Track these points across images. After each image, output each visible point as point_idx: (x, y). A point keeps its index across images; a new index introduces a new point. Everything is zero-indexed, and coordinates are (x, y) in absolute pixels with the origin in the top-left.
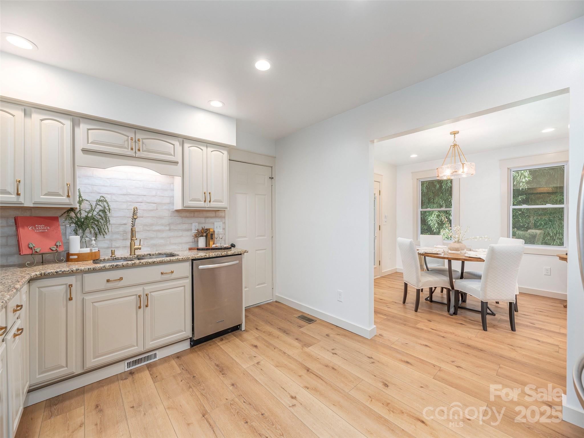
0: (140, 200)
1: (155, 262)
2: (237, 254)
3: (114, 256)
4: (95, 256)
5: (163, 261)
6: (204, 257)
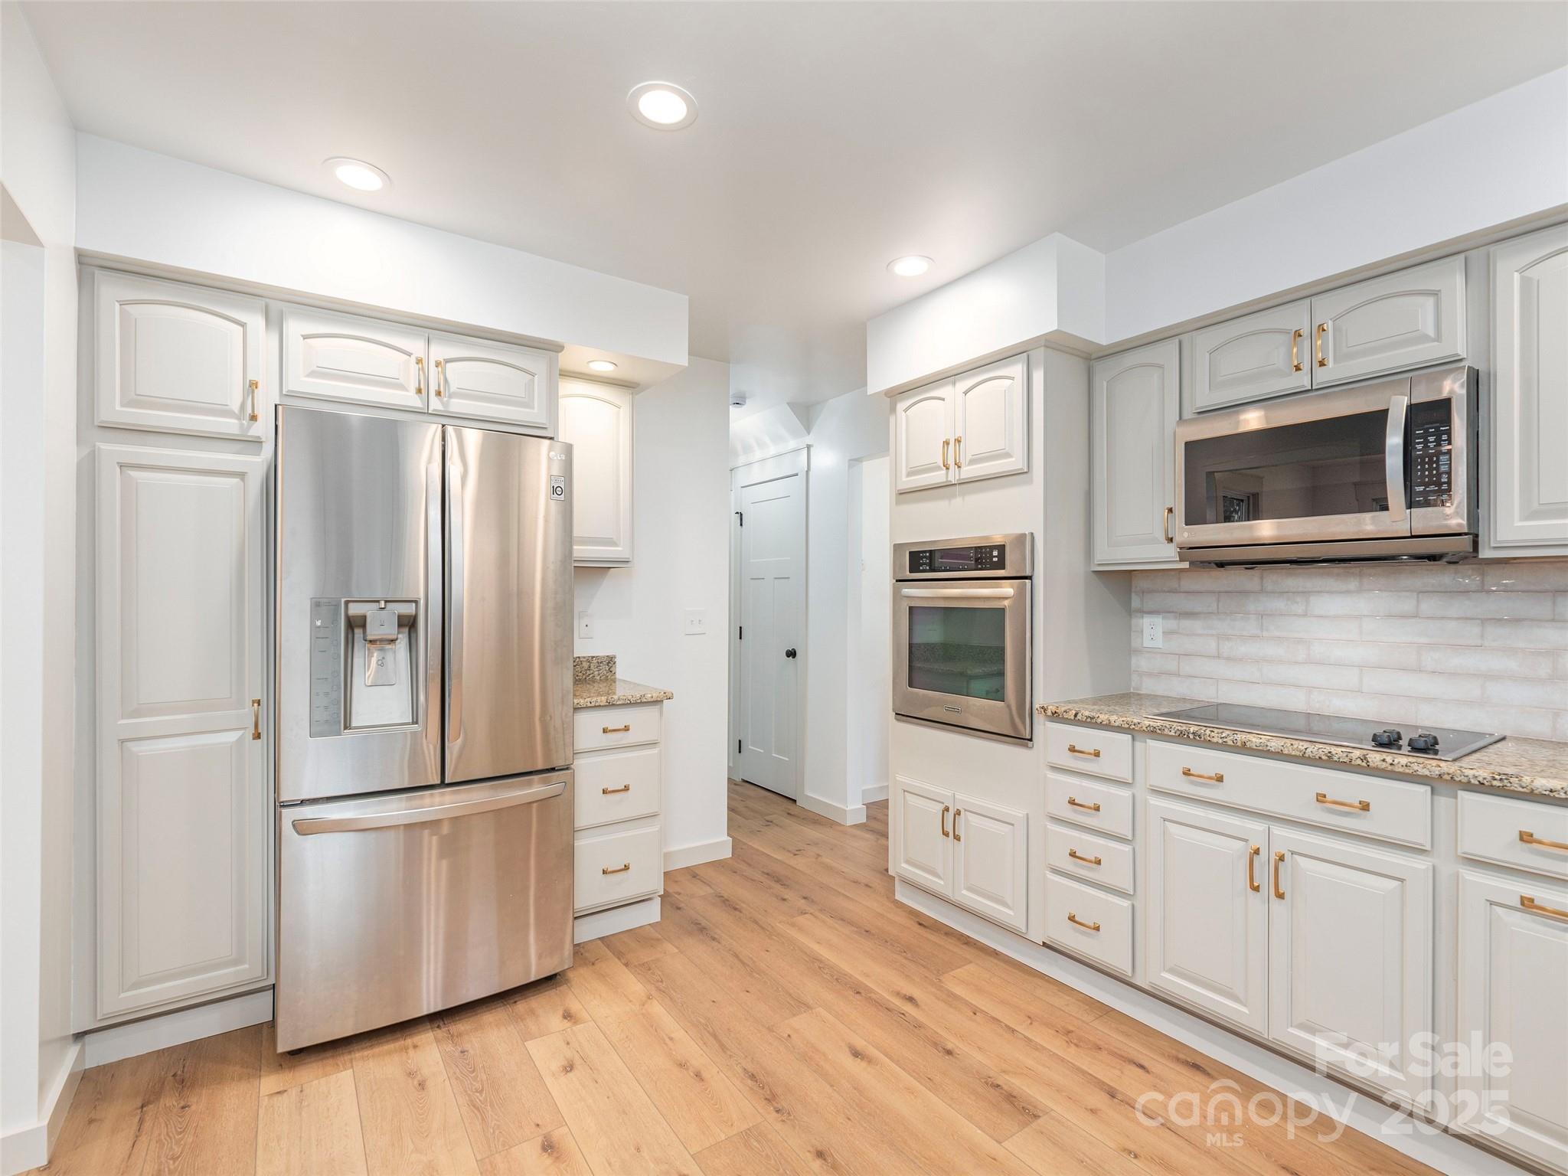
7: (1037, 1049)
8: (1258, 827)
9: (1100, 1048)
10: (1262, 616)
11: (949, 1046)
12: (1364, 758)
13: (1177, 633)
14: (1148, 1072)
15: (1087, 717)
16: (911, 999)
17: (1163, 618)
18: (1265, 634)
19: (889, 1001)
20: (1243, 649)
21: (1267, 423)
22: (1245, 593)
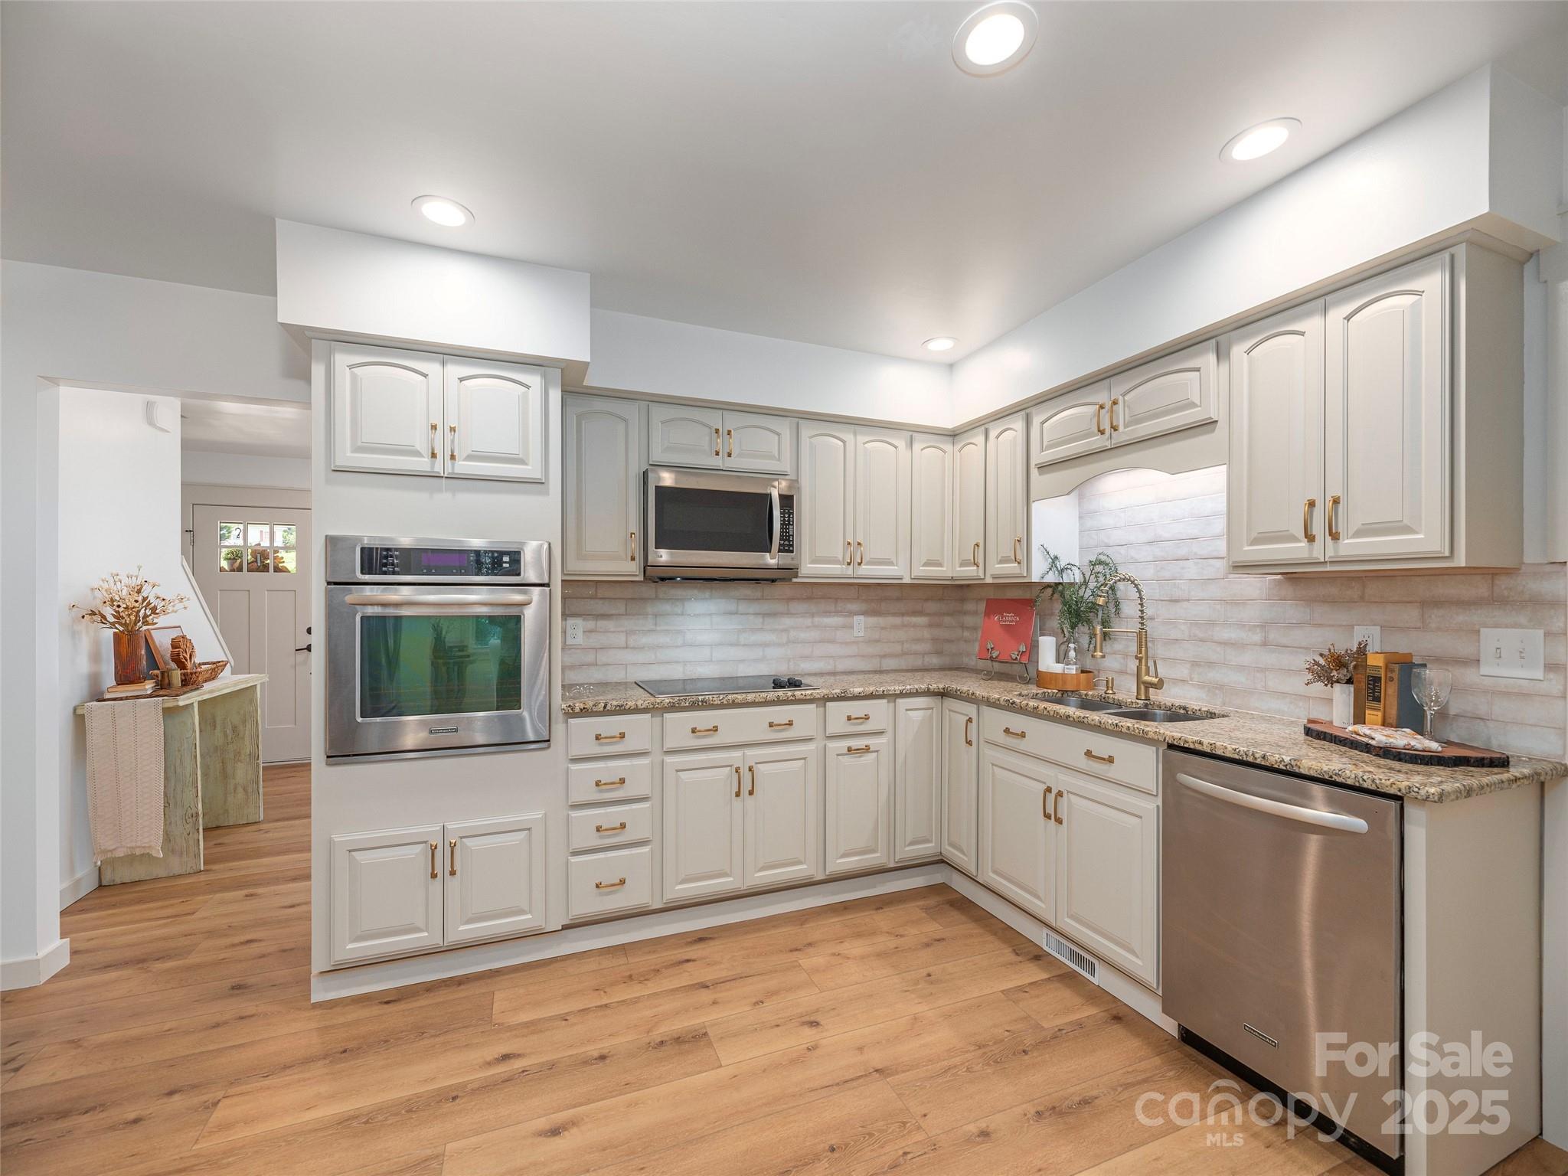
0: (1183, 552)
1: (1069, 716)
2: (1349, 782)
3: (1111, 692)
4: (1064, 683)
5: (1086, 720)
6: (1192, 746)
7: (636, 1002)
8: (736, 754)
9: (658, 970)
10: (656, 616)
11: (596, 1054)
12: (794, 696)
13: (596, 631)
14: (694, 960)
15: (616, 706)
16: (506, 1057)
17: (584, 620)
18: (658, 628)
19: (493, 1075)
20: (645, 640)
21: (676, 483)
22: (644, 600)
